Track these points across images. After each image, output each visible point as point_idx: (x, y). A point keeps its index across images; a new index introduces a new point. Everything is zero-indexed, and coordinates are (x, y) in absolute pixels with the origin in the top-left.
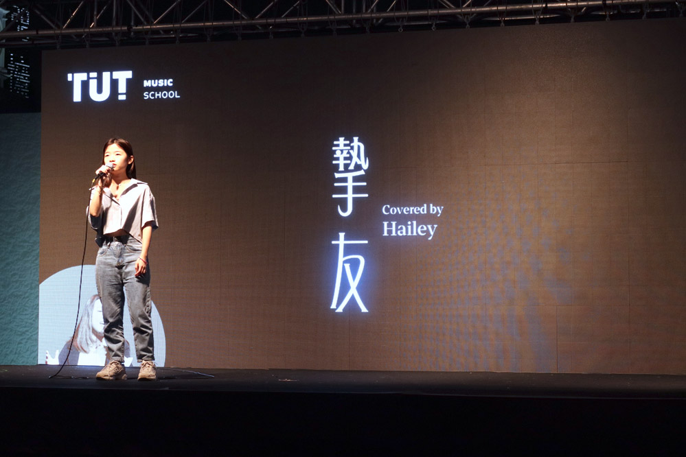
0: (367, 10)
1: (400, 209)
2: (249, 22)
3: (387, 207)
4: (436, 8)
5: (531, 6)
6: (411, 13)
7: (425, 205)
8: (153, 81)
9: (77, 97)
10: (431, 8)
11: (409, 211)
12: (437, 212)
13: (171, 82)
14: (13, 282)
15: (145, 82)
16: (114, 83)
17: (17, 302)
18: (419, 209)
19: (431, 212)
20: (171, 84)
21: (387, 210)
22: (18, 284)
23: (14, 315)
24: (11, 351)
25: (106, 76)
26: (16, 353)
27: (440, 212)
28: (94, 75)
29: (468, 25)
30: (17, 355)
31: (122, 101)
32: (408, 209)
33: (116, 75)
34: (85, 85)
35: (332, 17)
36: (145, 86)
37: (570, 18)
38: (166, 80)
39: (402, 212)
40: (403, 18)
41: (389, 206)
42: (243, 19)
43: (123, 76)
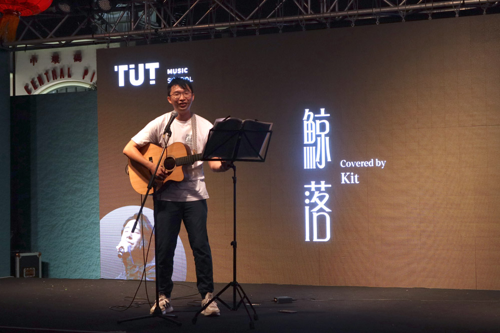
0: (327, 10)
1: (354, 163)
2: (241, 23)
3: (343, 161)
4: (379, 7)
5: (452, 3)
6: (360, 12)
7: (372, 160)
8: (174, 69)
9: (121, 83)
10: (375, 7)
11: (360, 165)
12: (382, 165)
13: (186, 70)
14: (93, 213)
15: (168, 70)
16: (147, 72)
17: (95, 228)
18: (368, 163)
19: (377, 165)
20: (187, 72)
21: (344, 164)
22: (96, 215)
23: (94, 237)
24: (93, 263)
25: (141, 66)
26: (96, 265)
27: (384, 165)
28: (132, 66)
29: (403, 20)
30: (97, 266)
31: (153, 85)
32: (360, 163)
33: (148, 66)
34: (127, 74)
35: (301, 17)
36: (168, 73)
37: (483, 10)
38: (182, 69)
39: (355, 165)
40: (354, 15)
41: (345, 161)
42: (237, 20)
43: (153, 67)
